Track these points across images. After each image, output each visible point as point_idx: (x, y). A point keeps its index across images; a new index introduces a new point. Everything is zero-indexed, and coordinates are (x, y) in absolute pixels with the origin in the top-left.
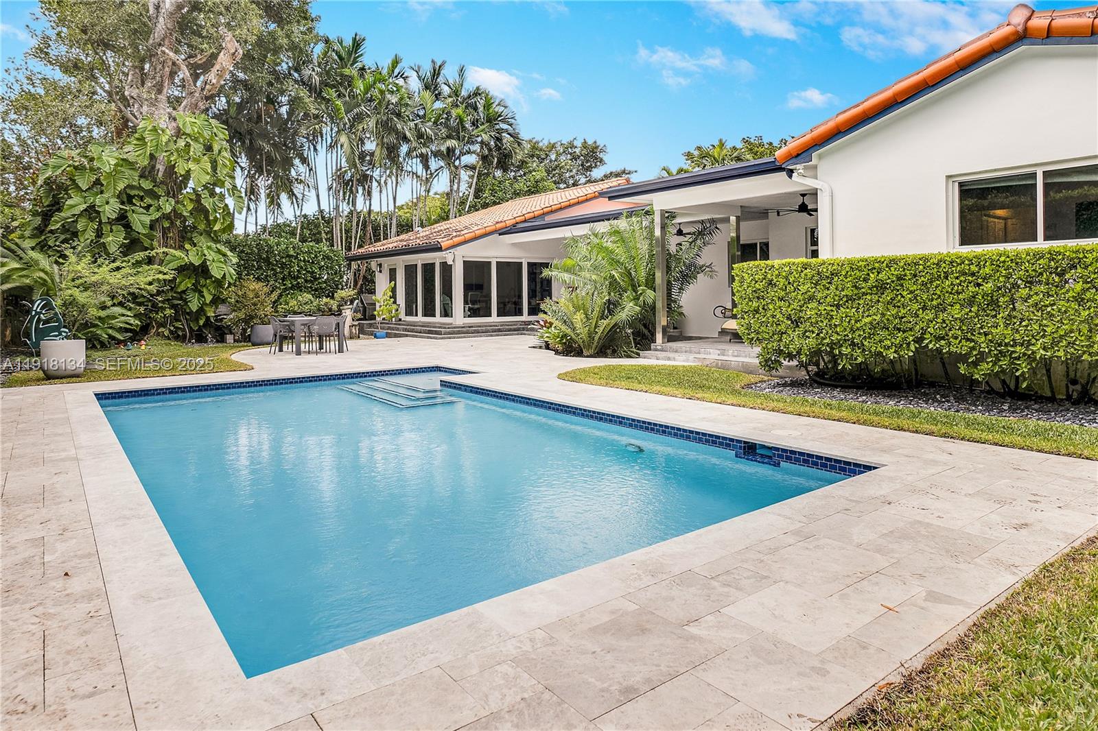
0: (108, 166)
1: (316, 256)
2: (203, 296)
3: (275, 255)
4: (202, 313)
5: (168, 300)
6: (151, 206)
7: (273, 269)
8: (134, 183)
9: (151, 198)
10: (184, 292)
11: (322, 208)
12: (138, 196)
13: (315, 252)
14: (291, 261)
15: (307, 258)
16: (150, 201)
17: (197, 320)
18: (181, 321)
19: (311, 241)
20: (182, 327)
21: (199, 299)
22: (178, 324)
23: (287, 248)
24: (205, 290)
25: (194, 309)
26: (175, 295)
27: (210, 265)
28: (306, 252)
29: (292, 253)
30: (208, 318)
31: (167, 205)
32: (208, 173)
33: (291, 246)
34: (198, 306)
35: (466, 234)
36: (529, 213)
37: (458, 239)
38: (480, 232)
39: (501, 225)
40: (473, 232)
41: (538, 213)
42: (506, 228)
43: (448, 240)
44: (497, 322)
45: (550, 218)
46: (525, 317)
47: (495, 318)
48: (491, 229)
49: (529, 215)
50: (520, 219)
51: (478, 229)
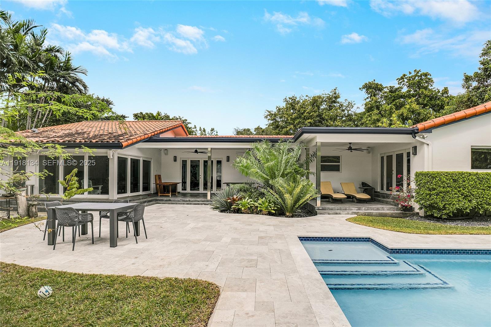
35: (133, 139)
36: (156, 131)
37: (130, 142)
38: (139, 139)
39: (146, 136)
40: (136, 138)
41: (159, 132)
42: (148, 138)
43: (125, 142)
44: (130, 196)
45: (162, 136)
46: (141, 193)
47: (129, 194)
48: (143, 137)
49: (156, 133)
50: (153, 134)
51: (138, 137)
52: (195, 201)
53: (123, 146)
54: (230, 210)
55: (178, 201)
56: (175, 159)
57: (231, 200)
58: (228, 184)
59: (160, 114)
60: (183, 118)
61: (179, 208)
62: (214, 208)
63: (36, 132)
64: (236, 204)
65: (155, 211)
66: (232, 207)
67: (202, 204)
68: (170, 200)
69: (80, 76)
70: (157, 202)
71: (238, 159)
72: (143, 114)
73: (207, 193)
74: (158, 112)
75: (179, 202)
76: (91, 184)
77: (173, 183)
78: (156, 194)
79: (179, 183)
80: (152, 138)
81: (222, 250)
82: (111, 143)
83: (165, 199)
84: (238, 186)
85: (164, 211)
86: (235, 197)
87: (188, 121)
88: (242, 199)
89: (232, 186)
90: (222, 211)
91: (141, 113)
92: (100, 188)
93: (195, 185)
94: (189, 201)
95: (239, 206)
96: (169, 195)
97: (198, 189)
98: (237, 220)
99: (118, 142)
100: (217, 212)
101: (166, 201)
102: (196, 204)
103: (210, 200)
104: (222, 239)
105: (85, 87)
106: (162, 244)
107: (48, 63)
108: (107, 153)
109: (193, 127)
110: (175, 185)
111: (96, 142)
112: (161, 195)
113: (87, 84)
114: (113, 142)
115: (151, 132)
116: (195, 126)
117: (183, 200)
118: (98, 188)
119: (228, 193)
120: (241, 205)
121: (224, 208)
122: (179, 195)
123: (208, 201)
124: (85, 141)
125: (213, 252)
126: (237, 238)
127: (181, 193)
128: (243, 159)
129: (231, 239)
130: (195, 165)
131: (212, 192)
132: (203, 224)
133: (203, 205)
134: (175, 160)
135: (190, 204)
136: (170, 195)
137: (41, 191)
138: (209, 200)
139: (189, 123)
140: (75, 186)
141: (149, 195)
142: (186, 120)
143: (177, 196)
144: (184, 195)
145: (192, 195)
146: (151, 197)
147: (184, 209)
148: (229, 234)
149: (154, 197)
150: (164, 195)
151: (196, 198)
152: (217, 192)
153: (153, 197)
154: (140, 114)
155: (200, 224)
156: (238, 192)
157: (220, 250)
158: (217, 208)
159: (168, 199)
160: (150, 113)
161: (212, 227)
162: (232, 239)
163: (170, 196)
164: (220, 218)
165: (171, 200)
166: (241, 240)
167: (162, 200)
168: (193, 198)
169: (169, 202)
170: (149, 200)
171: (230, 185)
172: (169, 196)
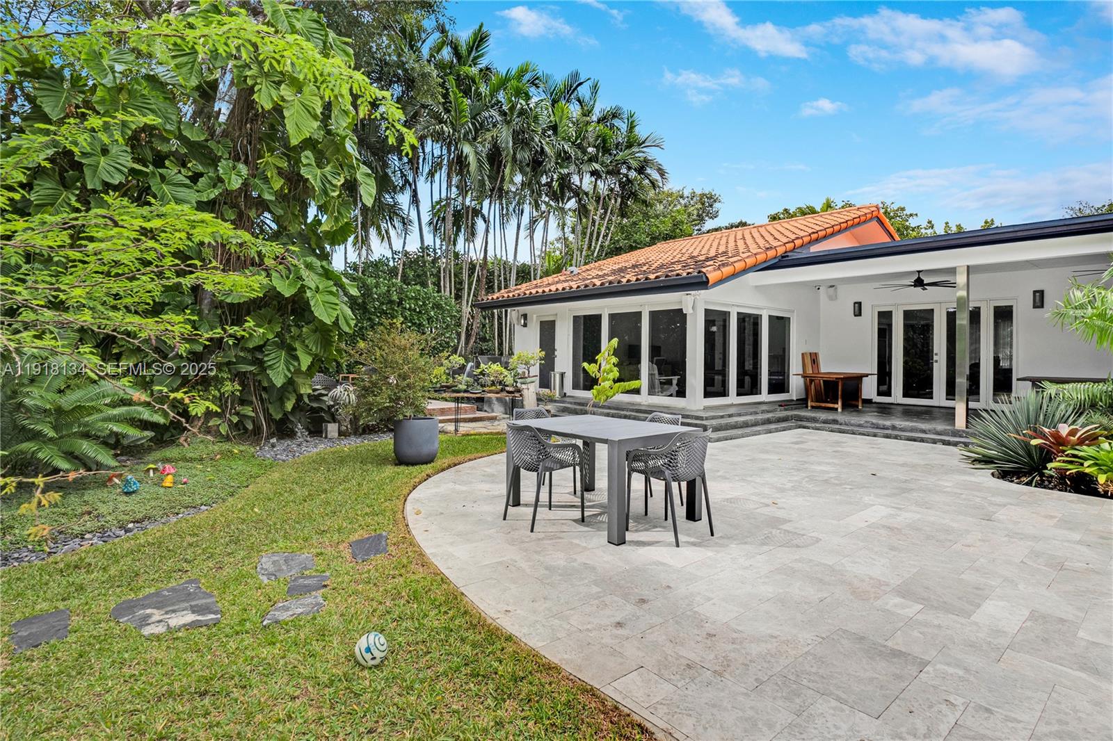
0: (110, 76)
1: (424, 303)
2: (296, 358)
3: (374, 299)
4: (290, 389)
5: (229, 364)
6: (201, 175)
7: (370, 319)
8: (168, 127)
9: (201, 163)
10: (260, 348)
11: (426, 244)
12: (174, 154)
13: (423, 298)
14: (393, 309)
15: (413, 306)
16: (200, 167)
17: (281, 400)
18: (250, 403)
19: (416, 284)
20: (253, 414)
21: (287, 363)
22: (248, 411)
23: (389, 291)
24: (297, 345)
25: (279, 381)
26: (242, 354)
27: (313, 297)
28: (413, 298)
29: (395, 298)
30: (300, 397)
31: (233, 176)
32: (315, 117)
33: (394, 289)
34: (286, 376)
35: (735, 262)
36: (797, 238)
37: (727, 270)
38: (750, 261)
39: (771, 253)
40: (743, 260)
41: (807, 239)
42: (775, 258)
43: (715, 270)
44: (735, 405)
45: (816, 249)
46: (764, 396)
47: (733, 398)
48: (761, 257)
49: (798, 242)
50: (790, 246)
51: (748, 257)
52: (912, 430)
53: (708, 282)
54: (1042, 475)
55: (860, 426)
56: (858, 309)
57: (1046, 439)
58: (1036, 382)
59: (832, 205)
60: (892, 206)
61: (857, 445)
62: (975, 461)
63: (574, 273)
64: (1067, 456)
65: (786, 448)
66: (1050, 465)
67: (934, 442)
68: (835, 422)
69: (652, 153)
70: (800, 423)
71: (1078, 294)
72: (791, 212)
73: (954, 408)
74: (828, 200)
75: (861, 430)
76: (656, 372)
77: (845, 376)
78: (802, 403)
79: (867, 375)
80: (788, 256)
81: (967, 670)
82: (684, 278)
83: (823, 416)
84: (1078, 392)
85: (808, 450)
86: (1064, 430)
87: (908, 212)
88: (1096, 438)
89: (1051, 389)
90: (1004, 475)
91: (786, 210)
92: (675, 382)
93: (918, 383)
94: (894, 428)
95: (1082, 464)
96: (836, 406)
97: (930, 396)
98: (1067, 523)
99: (699, 272)
100: (985, 477)
101: (824, 423)
102: (914, 440)
103: (963, 431)
104: (979, 606)
105: (662, 173)
106: (746, 568)
107: (599, 141)
108: (681, 302)
109: (924, 224)
110: (854, 382)
111: (657, 277)
112: (814, 404)
113: (665, 167)
114: (688, 273)
115: (785, 240)
116: (930, 222)
117: (873, 424)
118: (669, 383)
119: (1032, 413)
120: (1096, 464)
121: (1012, 465)
122: (867, 409)
123: (956, 433)
124: (637, 280)
125: (923, 665)
126: (1062, 621)
127: (875, 403)
128: (1103, 292)
129: (1027, 613)
130: (919, 324)
131: (972, 405)
132: (919, 516)
133: (939, 446)
134: (857, 313)
135: (896, 437)
136: (839, 406)
137: (575, 387)
138: (959, 431)
139: (911, 215)
140: (611, 376)
141: (784, 405)
142: (903, 209)
143: (859, 411)
144: (885, 410)
145: (909, 412)
146: (786, 410)
147: (871, 450)
148: (1021, 586)
149: (796, 409)
150: (823, 405)
151: (916, 422)
152: (993, 406)
153: (792, 409)
154: (783, 214)
155: (908, 515)
156: (1079, 411)
157: (958, 666)
158: (987, 461)
159: (830, 416)
160: (808, 207)
161: (950, 537)
162: (1034, 616)
163: (840, 410)
164: (991, 503)
165: (837, 421)
166: (1081, 634)
167: (814, 420)
168: (908, 420)
169: (833, 426)
170: (780, 418)
171: (1046, 384)
172: (837, 409)
